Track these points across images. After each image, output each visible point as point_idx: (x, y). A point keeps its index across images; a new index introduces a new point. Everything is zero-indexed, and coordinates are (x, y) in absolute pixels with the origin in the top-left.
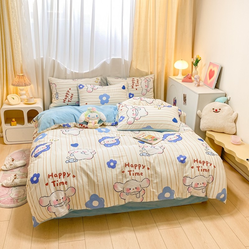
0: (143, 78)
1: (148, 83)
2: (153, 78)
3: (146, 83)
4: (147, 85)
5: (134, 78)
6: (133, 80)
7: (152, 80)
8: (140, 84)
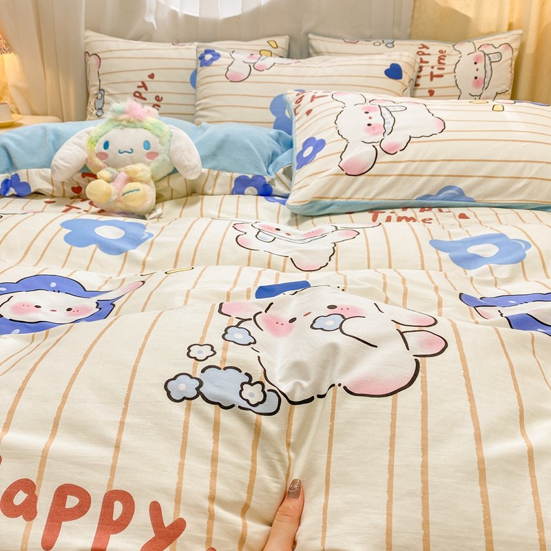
0: (466, 48)
1: (488, 68)
2: (515, 45)
3: (480, 65)
4: (481, 74)
5: (426, 43)
6: (424, 50)
7: (508, 55)
8: (448, 69)
